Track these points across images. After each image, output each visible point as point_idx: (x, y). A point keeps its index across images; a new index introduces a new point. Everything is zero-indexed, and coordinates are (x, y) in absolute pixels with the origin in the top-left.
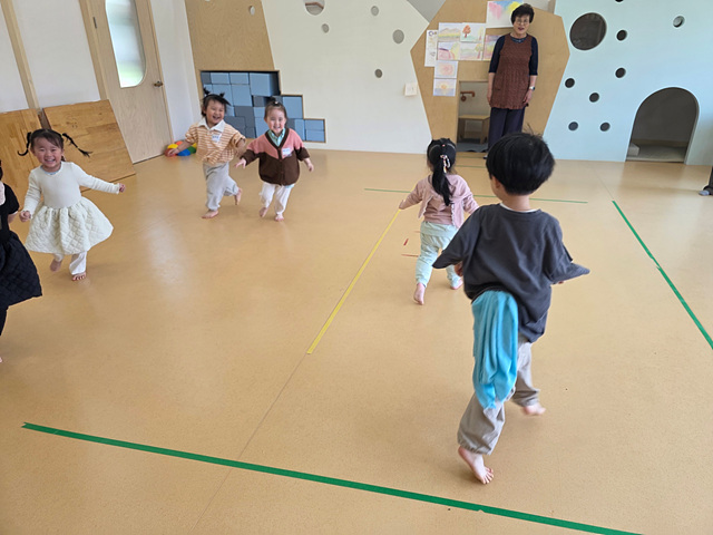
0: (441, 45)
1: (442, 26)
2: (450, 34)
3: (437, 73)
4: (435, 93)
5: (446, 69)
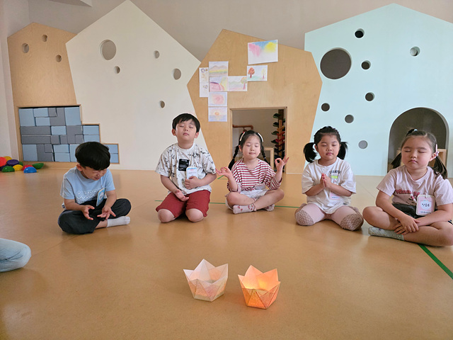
0: (212, 79)
2: (218, 70)
3: (211, 102)
4: (210, 120)
5: (218, 98)
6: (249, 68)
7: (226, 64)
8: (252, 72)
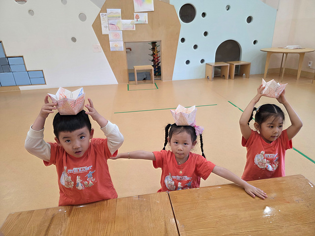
0: (110, 22)
1: (109, 10)
2: (114, 15)
3: (111, 37)
4: (111, 50)
5: (116, 35)
6: (135, 14)
7: (119, 11)
8: (138, 17)
